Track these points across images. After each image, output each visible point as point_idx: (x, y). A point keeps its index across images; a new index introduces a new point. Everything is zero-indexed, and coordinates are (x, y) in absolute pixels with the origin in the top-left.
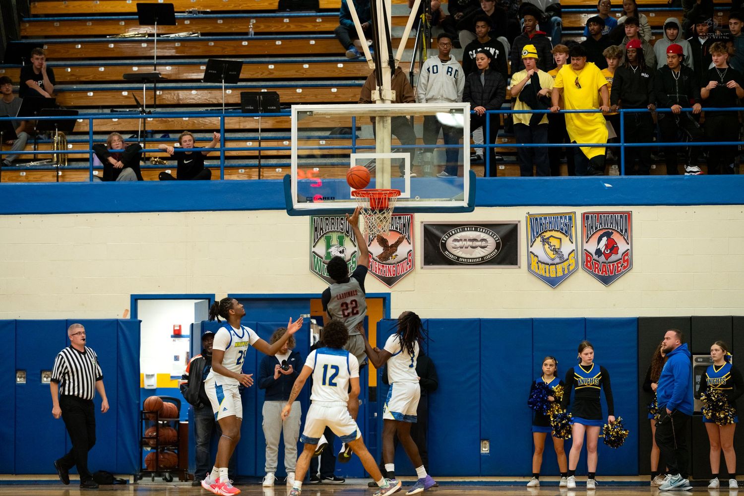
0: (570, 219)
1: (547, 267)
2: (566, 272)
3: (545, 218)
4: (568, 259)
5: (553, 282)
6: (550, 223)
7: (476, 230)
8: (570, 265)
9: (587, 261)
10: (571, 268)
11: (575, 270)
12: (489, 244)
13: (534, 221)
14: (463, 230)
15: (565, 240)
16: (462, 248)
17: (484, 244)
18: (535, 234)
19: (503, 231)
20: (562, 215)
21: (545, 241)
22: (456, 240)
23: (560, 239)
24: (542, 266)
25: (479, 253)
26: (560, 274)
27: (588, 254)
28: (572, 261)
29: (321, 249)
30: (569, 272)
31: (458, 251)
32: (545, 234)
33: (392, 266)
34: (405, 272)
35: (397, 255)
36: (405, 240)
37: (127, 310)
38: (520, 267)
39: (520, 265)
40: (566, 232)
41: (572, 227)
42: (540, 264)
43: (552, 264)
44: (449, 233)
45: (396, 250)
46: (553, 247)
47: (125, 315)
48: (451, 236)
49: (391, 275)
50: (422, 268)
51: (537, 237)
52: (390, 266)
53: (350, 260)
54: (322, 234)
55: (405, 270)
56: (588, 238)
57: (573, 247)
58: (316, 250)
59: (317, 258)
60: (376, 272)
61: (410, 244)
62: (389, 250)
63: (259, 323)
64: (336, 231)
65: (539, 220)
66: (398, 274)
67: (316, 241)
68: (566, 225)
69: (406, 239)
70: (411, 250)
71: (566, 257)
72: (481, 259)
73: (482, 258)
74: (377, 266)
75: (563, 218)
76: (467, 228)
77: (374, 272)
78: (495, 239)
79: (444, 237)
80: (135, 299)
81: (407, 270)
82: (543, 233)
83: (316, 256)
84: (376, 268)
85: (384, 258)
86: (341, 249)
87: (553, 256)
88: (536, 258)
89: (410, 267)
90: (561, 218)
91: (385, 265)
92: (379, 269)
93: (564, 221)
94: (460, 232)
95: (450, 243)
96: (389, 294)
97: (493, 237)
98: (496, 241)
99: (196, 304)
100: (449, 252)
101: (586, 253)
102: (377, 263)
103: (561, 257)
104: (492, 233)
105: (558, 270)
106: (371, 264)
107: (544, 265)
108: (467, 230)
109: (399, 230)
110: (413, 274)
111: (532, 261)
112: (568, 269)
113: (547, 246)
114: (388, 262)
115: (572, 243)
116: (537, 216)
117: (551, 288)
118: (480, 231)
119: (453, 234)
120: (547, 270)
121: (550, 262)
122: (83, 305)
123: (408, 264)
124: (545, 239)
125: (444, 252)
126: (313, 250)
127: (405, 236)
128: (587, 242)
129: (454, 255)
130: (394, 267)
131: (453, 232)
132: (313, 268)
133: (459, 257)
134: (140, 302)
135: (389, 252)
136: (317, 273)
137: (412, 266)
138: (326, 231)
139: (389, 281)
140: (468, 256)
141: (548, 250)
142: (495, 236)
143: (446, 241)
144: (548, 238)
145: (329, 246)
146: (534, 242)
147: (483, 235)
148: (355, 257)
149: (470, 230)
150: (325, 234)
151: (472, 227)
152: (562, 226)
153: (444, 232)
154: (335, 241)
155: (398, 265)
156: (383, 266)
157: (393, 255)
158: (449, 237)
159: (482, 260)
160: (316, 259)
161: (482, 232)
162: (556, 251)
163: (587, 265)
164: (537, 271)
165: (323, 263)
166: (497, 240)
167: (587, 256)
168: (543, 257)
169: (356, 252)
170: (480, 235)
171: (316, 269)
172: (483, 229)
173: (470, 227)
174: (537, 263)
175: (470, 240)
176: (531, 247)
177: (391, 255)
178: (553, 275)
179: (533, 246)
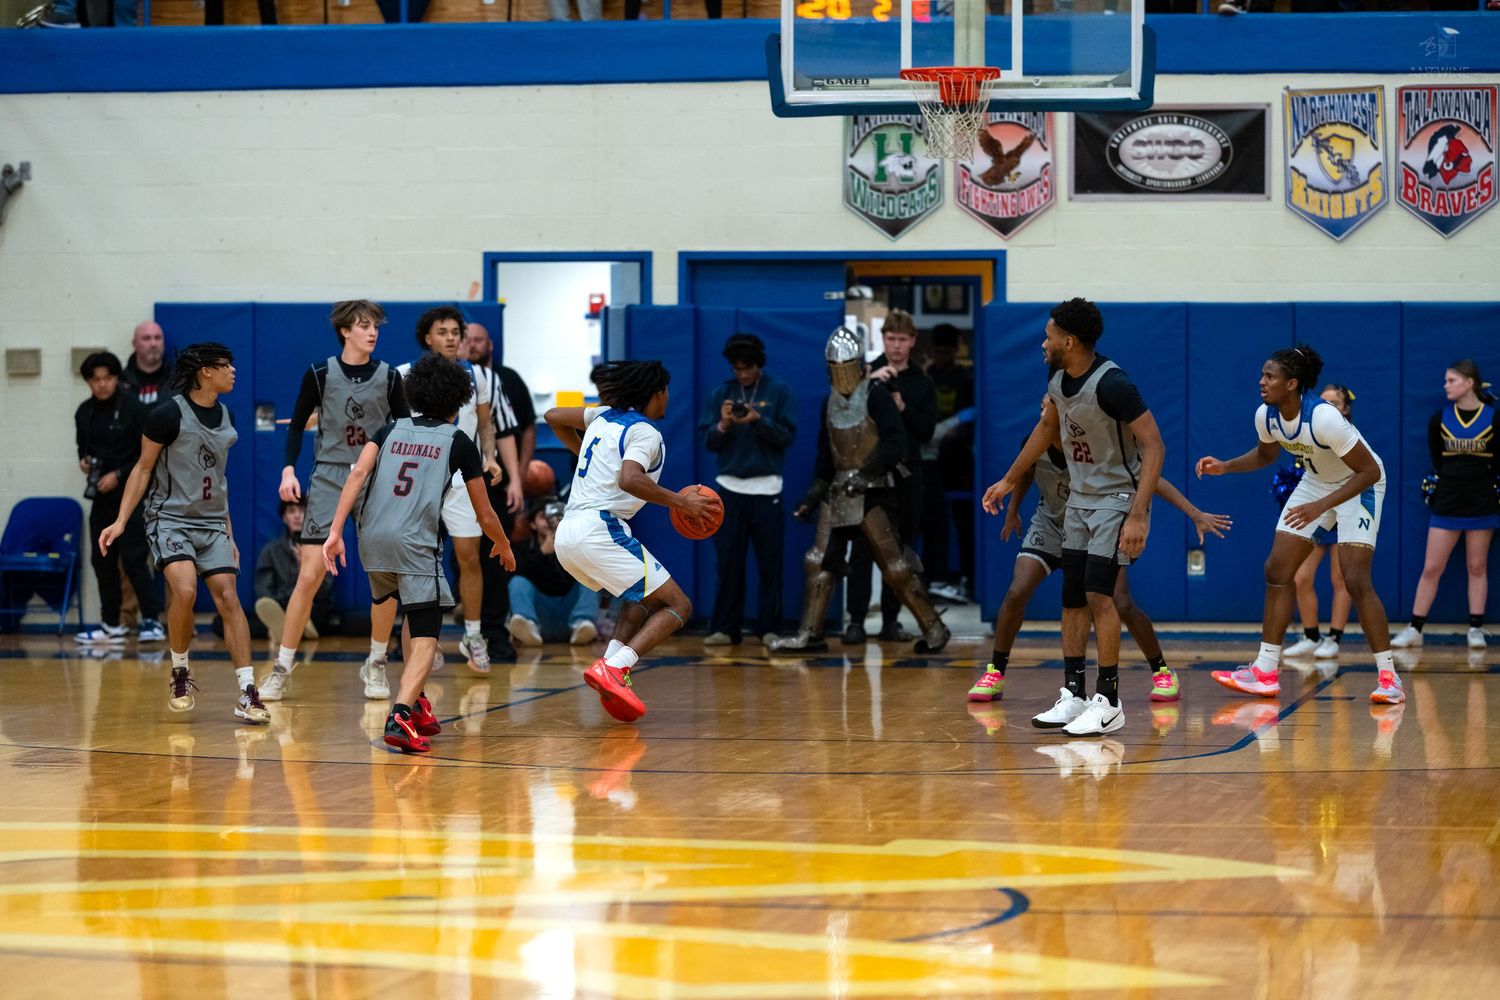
0: (1373, 99)
1: (1325, 197)
2: (1364, 208)
3: (1322, 99)
4: (1367, 182)
5: (1337, 229)
6: (1332, 107)
7: (1181, 122)
8: (1371, 194)
9: (1407, 186)
10: (1374, 200)
11: (1383, 205)
12: (1208, 150)
13: (1298, 102)
14: (1155, 122)
15: (1363, 143)
16: (1150, 157)
17: (1196, 150)
18: (1301, 130)
19: (1238, 123)
20: (1355, 93)
21: (1321, 145)
22: (1140, 143)
23: (1352, 141)
24: (1314, 196)
25: (1186, 169)
26: (1351, 212)
27: (1408, 171)
28: (1375, 185)
29: (866, 161)
30: (1370, 208)
31: (1145, 164)
32: (1321, 130)
33: (1009, 195)
34: (1036, 206)
35: (1019, 174)
36: (1036, 144)
37: (475, 284)
38: (1269, 199)
39: (1270, 191)
40: (1365, 126)
41: (1377, 116)
42: (1309, 190)
43: (1335, 192)
44: (1126, 131)
45: (1018, 162)
46: (1337, 158)
47: (473, 293)
48: (1129, 134)
49: (1007, 213)
50: (1070, 199)
51: (1306, 137)
52: (1005, 195)
53: (924, 183)
54: (868, 130)
55: (1036, 202)
56: (1408, 136)
57: (1378, 156)
58: (858, 162)
59: (859, 180)
60: (977, 206)
61: (1045, 149)
62: (1004, 163)
63: (742, 309)
64: (897, 124)
65: (1308, 102)
66: (1022, 211)
67: (856, 143)
68: (1364, 112)
69: (1039, 139)
70: (1047, 164)
71: (1363, 177)
72: (1189, 182)
73: (1193, 179)
74: (979, 195)
75: (1359, 98)
76: (1163, 117)
77: (973, 207)
78: (1218, 140)
79: (1116, 137)
80: (492, 261)
81: (1039, 202)
82: (1317, 128)
83: (857, 176)
84: (977, 198)
85: (993, 178)
86: (907, 160)
87: (1337, 176)
88: (1302, 182)
89: (1045, 196)
90: (1354, 97)
91: (995, 194)
92: (984, 201)
93: (1359, 104)
94: (1148, 125)
95: (1128, 148)
96: (1003, 253)
97: (1215, 136)
98: (1221, 144)
99: (613, 270)
100: (1125, 166)
101: (1405, 171)
102: (980, 189)
103: (1354, 177)
104: (1214, 128)
105: (1347, 205)
106: (966, 190)
107: (1317, 194)
108: (1163, 123)
109: (1023, 122)
110: (1052, 212)
111: (1295, 186)
112: (1368, 202)
113: (1325, 155)
114: (1002, 186)
115: (1376, 148)
116: (1304, 95)
117: (1332, 242)
118: (1188, 124)
119: (1133, 131)
120: (1325, 205)
121: (1331, 187)
122: (388, 272)
123: (1042, 190)
124: (1322, 141)
125: (1115, 165)
126: (851, 161)
127: (1036, 134)
128: (1407, 148)
129: (1136, 173)
130: (1013, 196)
131: (1135, 127)
132: (849, 198)
133: (1145, 178)
134: (503, 268)
135: (1003, 166)
136: (857, 209)
137: (1051, 194)
138: (876, 122)
139: (1004, 226)
140: (1164, 175)
141: (1327, 163)
142: (1219, 136)
143: (1119, 145)
144: (1328, 140)
145: (881, 154)
146: (1299, 147)
147: (1195, 133)
148: (934, 176)
149: (1168, 123)
150: (874, 129)
151: (1172, 117)
152: (1356, 113)
153: (1115, 127)
154: (893, 142)
155: (1023, 194)
156: (991, 195)
157: (1013, 173)
158: (1125, 137)
159: (1192, 184)
160: (856, 182)
161: (1193, 125)
162: (1342, 165)
163: (1406, 195)
164: (1303, 205)
165: (872, 188)
166: (1224, 142)
167: (1407, 175)
168: (1316, 176)
169: (935, 166)
170: (1188, 133)
171: (855, 201)
172: (1194, 120)
173: (1168, 117)
174: (1305, 190)
175: (1170, 143)
176: (1293, 156)
177: (1007, 171)
178: (1337, 215)
179: (1297, 156)
